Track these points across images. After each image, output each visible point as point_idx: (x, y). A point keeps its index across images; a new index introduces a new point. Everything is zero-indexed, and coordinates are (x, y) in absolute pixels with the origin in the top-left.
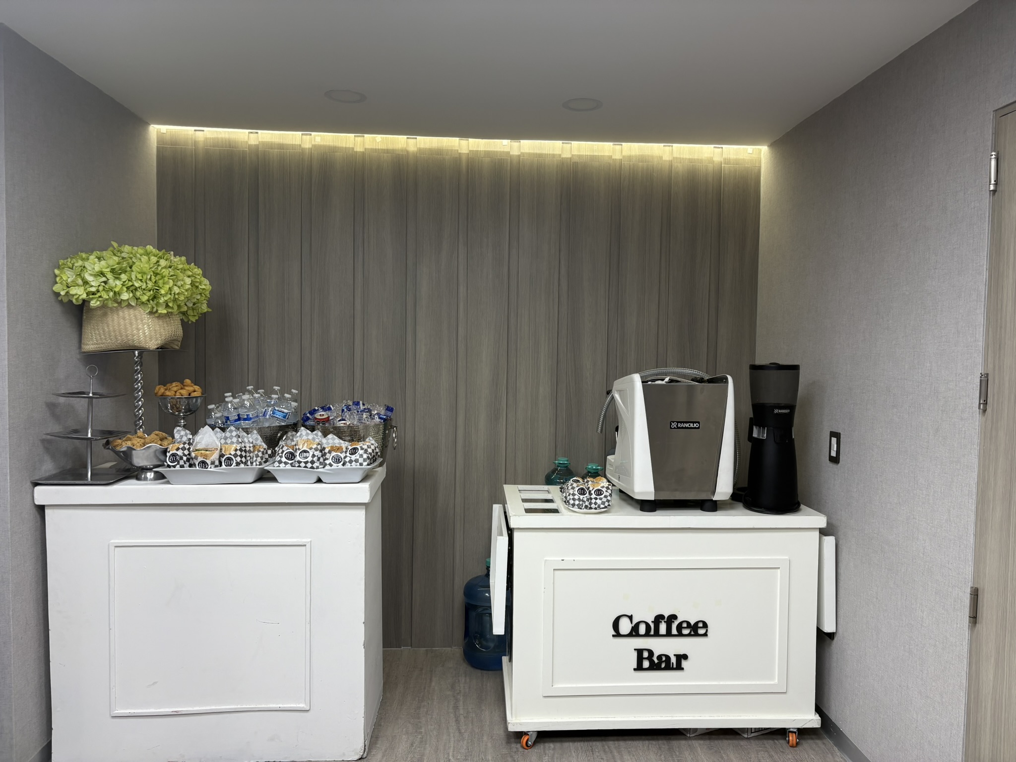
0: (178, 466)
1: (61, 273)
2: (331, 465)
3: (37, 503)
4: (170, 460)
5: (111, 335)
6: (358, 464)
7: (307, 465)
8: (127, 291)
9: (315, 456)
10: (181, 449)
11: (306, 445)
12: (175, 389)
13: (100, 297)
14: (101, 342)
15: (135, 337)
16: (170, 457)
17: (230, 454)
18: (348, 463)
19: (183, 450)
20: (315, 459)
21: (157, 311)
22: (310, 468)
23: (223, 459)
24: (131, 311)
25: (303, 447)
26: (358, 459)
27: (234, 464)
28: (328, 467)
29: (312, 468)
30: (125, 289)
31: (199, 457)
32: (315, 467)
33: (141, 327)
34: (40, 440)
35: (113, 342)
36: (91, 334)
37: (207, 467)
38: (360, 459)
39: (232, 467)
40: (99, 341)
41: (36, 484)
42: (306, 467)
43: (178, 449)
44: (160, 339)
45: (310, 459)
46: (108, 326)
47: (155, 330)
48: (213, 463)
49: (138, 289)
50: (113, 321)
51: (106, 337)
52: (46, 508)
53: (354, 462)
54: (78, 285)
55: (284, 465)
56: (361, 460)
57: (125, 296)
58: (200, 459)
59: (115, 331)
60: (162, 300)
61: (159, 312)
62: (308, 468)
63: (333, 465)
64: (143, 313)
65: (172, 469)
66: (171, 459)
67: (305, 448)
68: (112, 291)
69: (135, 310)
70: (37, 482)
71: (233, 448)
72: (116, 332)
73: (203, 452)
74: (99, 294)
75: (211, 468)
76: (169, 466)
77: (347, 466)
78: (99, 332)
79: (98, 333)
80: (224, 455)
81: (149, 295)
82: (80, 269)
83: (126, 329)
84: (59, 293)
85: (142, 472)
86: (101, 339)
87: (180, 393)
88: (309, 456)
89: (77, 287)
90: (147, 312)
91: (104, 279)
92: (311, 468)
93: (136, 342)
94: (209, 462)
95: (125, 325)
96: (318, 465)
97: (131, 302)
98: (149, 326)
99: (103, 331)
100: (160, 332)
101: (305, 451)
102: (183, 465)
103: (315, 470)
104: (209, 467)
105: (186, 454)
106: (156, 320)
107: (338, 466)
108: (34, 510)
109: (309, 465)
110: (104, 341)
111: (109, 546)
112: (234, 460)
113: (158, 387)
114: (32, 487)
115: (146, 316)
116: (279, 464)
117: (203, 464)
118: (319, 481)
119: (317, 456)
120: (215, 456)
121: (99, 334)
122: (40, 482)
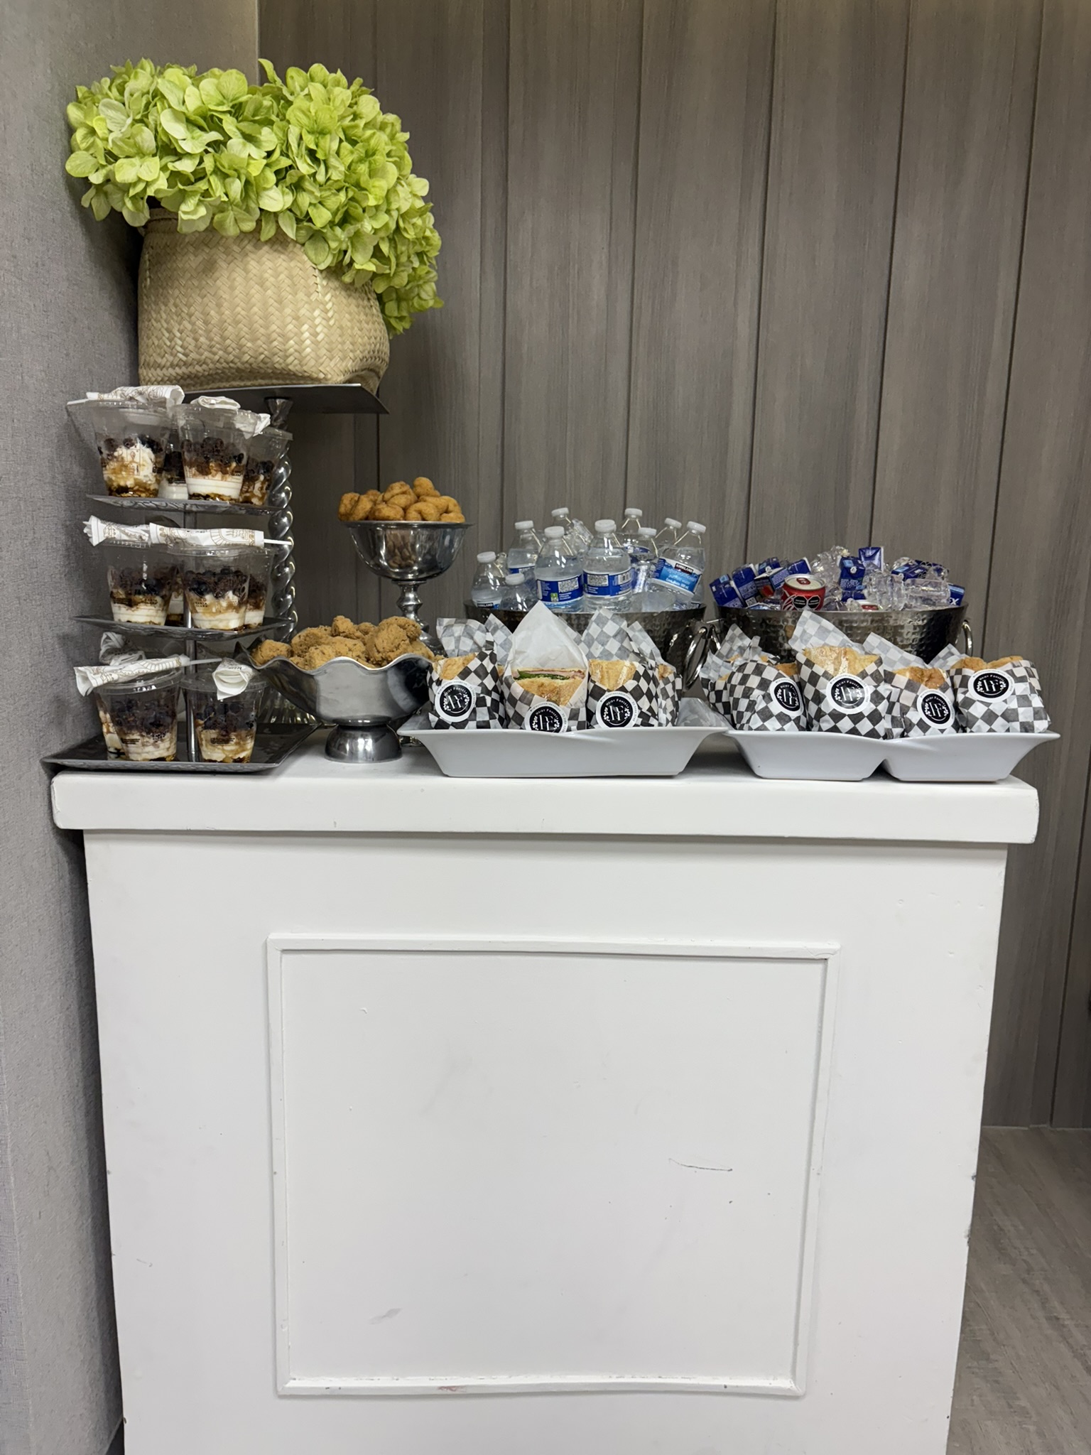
0: (472, 724)
1: (87, 114)
2: (923, 727)
3: (62, 824)
4: (447, 708)
5: (227, 333)
6: (1016, 725)
7: (858, 726)
8: (277, 185)
9: (883, 698)
10: (476, 672)
11: (844, 663)
12: (402, 500)
13: (206, 194)
14: (197, 357)
15: (292, 342)
16: (443, 697)
17: (623, 689)
18: (980, 723)
19: (479, 676)
20: (883, 707)
21: (352, 262)
22: (864, 736)
23: (599, 704)
24: (280, 260)
25: (836, 670)
26: (1015, 711)
27: (636, 719)
28: (916, 733)
29: (873, 734)
30: (273, 178)
31: (536, 697)
32: (882, 733)
33: (308, 314)
34: (58, 637)
35: (231, 357)
36: (169, 331)
37: (557, 726)
38: (1021, 710)
39: (629, 727)
40: (193, 355)
41: (55, 769)
42: (854, 731)
43: (465, 674)
44: (351, 355)
45: (866, 707)
46: (219, 305)
47: (341, 327)
48: (574, 715)
49: (307, 185)
50: (232, 288)
51: (211, 340)
52: (85, 836)
53: (1000, 721)
54: (141, 153)
55: (778, 726)
56: (1025, 714)
57: (275, 199)
58: (539, 702)
59: (238, 323)
60: (368, 226)
61: (357, 266)
62: (859, 734)
63: (929, 727)
64: (311, 271)
65: (452, 730)
66: (449, 704)
67: (843, 674)
68: (239, 177)
69: (291, 260)
70: (59, 761)
71: (625, 670)
72: (241, 325)
73: (543, 680)
74: (202, 186)
75: (569, 730)
76: (442, 725)
77: (979, 730)
78: (193, 324)
79: (189, 327)
80: (602, 692)
81: (334, 207)
82: (144, 101)
83: (266, 317)
84: (86, 179)
85: (345, 738)
86: (198, 347)
87: (420, 512)
88: (862, 699)
89: (136, 160)
90: (323, 267)
91: (214, 136)
92: (868, 735)
93: (291, 359)
94: (564, 711)
95: (265, 305)
96: (889, 725)
97: (285, 226)
98: (326, 311)
99: (206, 323)
100: (353, 336)
101: (848, 684)
102: (488, 722)
103: (881, 740)
104: (565, 726)
105: (490, 688)
106: (342, 296)
107: (942, 731)
108: (54, 842)
109: (865, 726)
110: (206, 354)
111: (265, 945)
112: (634, 706)
113: (348, 499)
114: (45, 777)
115: (318, 280)
116: (764, 720)
117: (547, 718)
118: (882, 773)
119: (889, 698)
120: (577, 696)
121: (194, 331)
122: (67, 762)
